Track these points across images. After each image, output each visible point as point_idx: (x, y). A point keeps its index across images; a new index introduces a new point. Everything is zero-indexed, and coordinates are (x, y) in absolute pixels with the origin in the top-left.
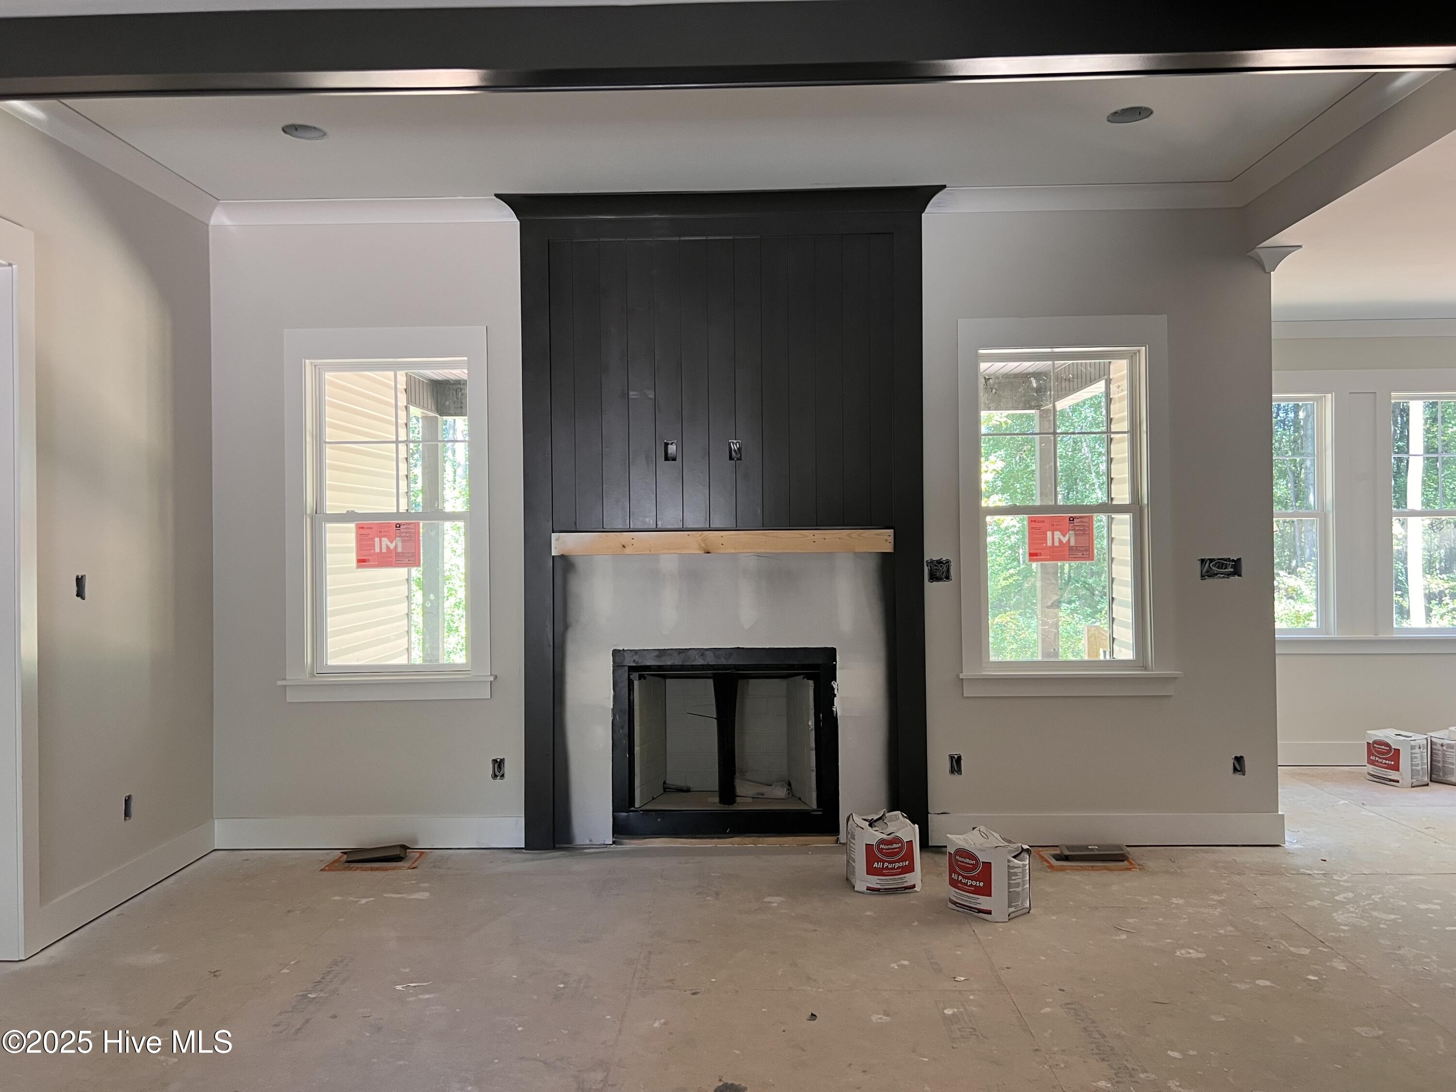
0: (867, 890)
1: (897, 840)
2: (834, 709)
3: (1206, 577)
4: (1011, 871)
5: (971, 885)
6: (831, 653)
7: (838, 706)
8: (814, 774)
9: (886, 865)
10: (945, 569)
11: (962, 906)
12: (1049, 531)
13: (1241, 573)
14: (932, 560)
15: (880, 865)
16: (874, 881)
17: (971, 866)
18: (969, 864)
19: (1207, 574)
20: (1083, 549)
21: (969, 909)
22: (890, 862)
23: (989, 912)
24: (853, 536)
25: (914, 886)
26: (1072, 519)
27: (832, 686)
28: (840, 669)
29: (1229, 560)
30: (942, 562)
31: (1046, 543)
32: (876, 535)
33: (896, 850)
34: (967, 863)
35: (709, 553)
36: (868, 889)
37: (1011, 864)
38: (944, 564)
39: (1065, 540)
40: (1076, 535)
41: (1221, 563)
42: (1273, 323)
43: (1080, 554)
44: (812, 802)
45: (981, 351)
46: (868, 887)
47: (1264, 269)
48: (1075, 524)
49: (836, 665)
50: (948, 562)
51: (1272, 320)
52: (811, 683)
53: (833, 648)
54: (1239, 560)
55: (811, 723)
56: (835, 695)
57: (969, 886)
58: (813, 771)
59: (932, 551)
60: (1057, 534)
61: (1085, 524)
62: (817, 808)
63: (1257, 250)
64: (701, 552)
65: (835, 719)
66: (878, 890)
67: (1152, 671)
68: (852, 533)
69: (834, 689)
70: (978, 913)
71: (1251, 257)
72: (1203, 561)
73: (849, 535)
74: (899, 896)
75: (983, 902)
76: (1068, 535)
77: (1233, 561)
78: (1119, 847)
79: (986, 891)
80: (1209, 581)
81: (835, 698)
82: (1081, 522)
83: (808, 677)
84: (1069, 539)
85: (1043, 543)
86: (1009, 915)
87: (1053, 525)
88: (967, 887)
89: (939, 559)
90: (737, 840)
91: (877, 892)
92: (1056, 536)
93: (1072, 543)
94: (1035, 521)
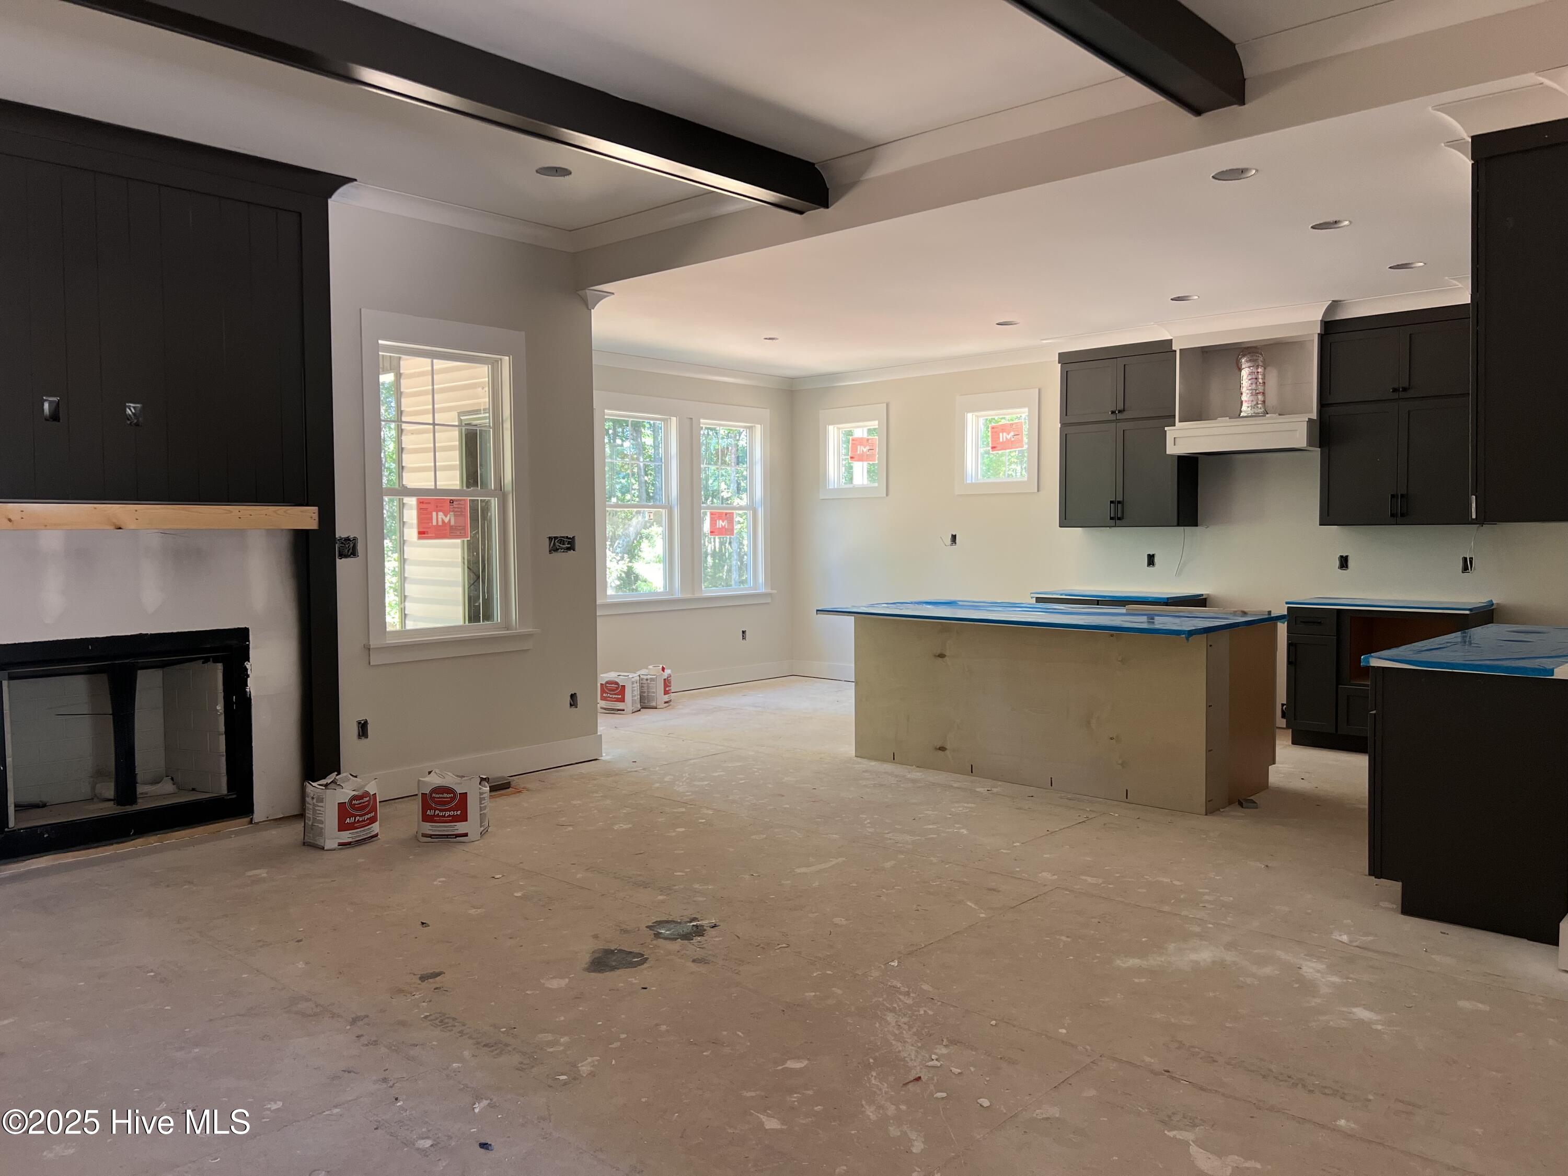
0: (338, 846)
1: (366, 794)
2: (248, 690)
3: (553, 552)
4: (482, 796)
5: (449, 816)
6: (242, 634)
7: (253, 686)
8: (224, 759)
9: (357, 818)
10: (352, 545)
11: (438, 837)
12: (434, 511)
13: (575, 548)
14: (340, 537)
15: (352, 820)
16: (346, 836)
17: (449, 799)
18: (447, 798)
19: (554, 549)
20: (461, 528)
21: (446, 837)
22: (361, 816)
23: (466, 835)
24: (279, 512)
25: (376, 835)
26: (452, 502)
27: (246, 667)
28: (253, 648)
29: (567, 537)
30: (349, 540)
31: (432, 523)
32: (302, 512)
33: (365, 804)
34: (445, 798)
35: (120, 528)
36: (340, 844)
37: (481, 791)
38: (351, 541)
39: (446, 520)
40: (455, 516)
41: (562, 540)
42: (593, 352)
43: (458, 533)
44: (221, 787)
45: (380, 342)
46: (339, 843)
47: (588, 306)
48: (455, 506)
49: (249, 645)
50: (355, 539)
51: (593, 348)
52: (220, 666)
53: (246, 627)
54: (574, 537)
55: (220, 707)
56: (248, 676)
57: (448, 817)
58: (223, 756)
59: (341, 531)
60: (441, 515)
61: (462, 506)
62: (228, 792)
63: (587, 291)
64: (112, 528)
65: (249, 700)
66: (349, 843)
67: (516, 630)
68: (278, 510)
69: (247, 669)
70: (455, 838)
71: (578, 294)
72: (550, 538)
73: (275, 512)
74: (368, 845)
75: (460, 827)
76: (449, 516)
77: (570, 538)
78: (503, 778)
79: (464, 818)
80: (554, 554)
81: (249, 679)
82: (459, 504)
83: (216, 660)
84: (450, 520)
85: (429, 523)
86: (481, 834)
87: (437, 507)
88: (446, 819)
89: (347, 536)
90: (140, 841)
91: (348, 846)
92: (439, 517)
93: (452, 523)
94: (423, 503)
